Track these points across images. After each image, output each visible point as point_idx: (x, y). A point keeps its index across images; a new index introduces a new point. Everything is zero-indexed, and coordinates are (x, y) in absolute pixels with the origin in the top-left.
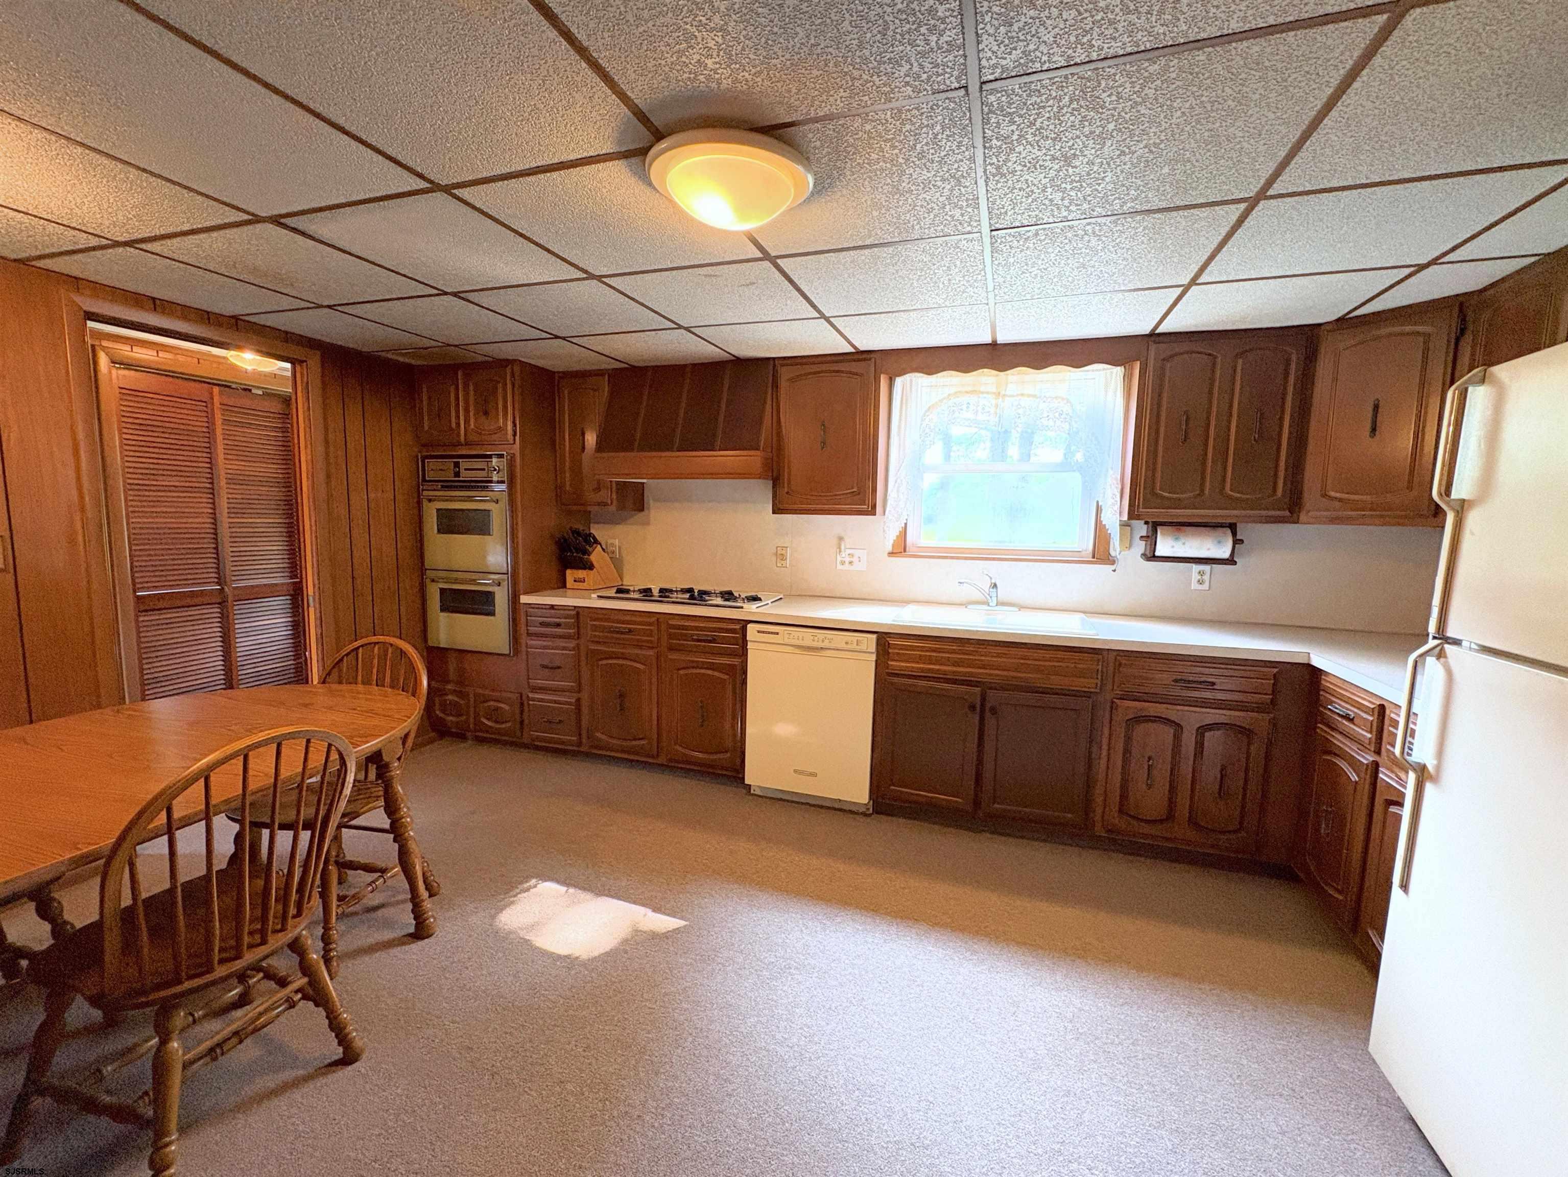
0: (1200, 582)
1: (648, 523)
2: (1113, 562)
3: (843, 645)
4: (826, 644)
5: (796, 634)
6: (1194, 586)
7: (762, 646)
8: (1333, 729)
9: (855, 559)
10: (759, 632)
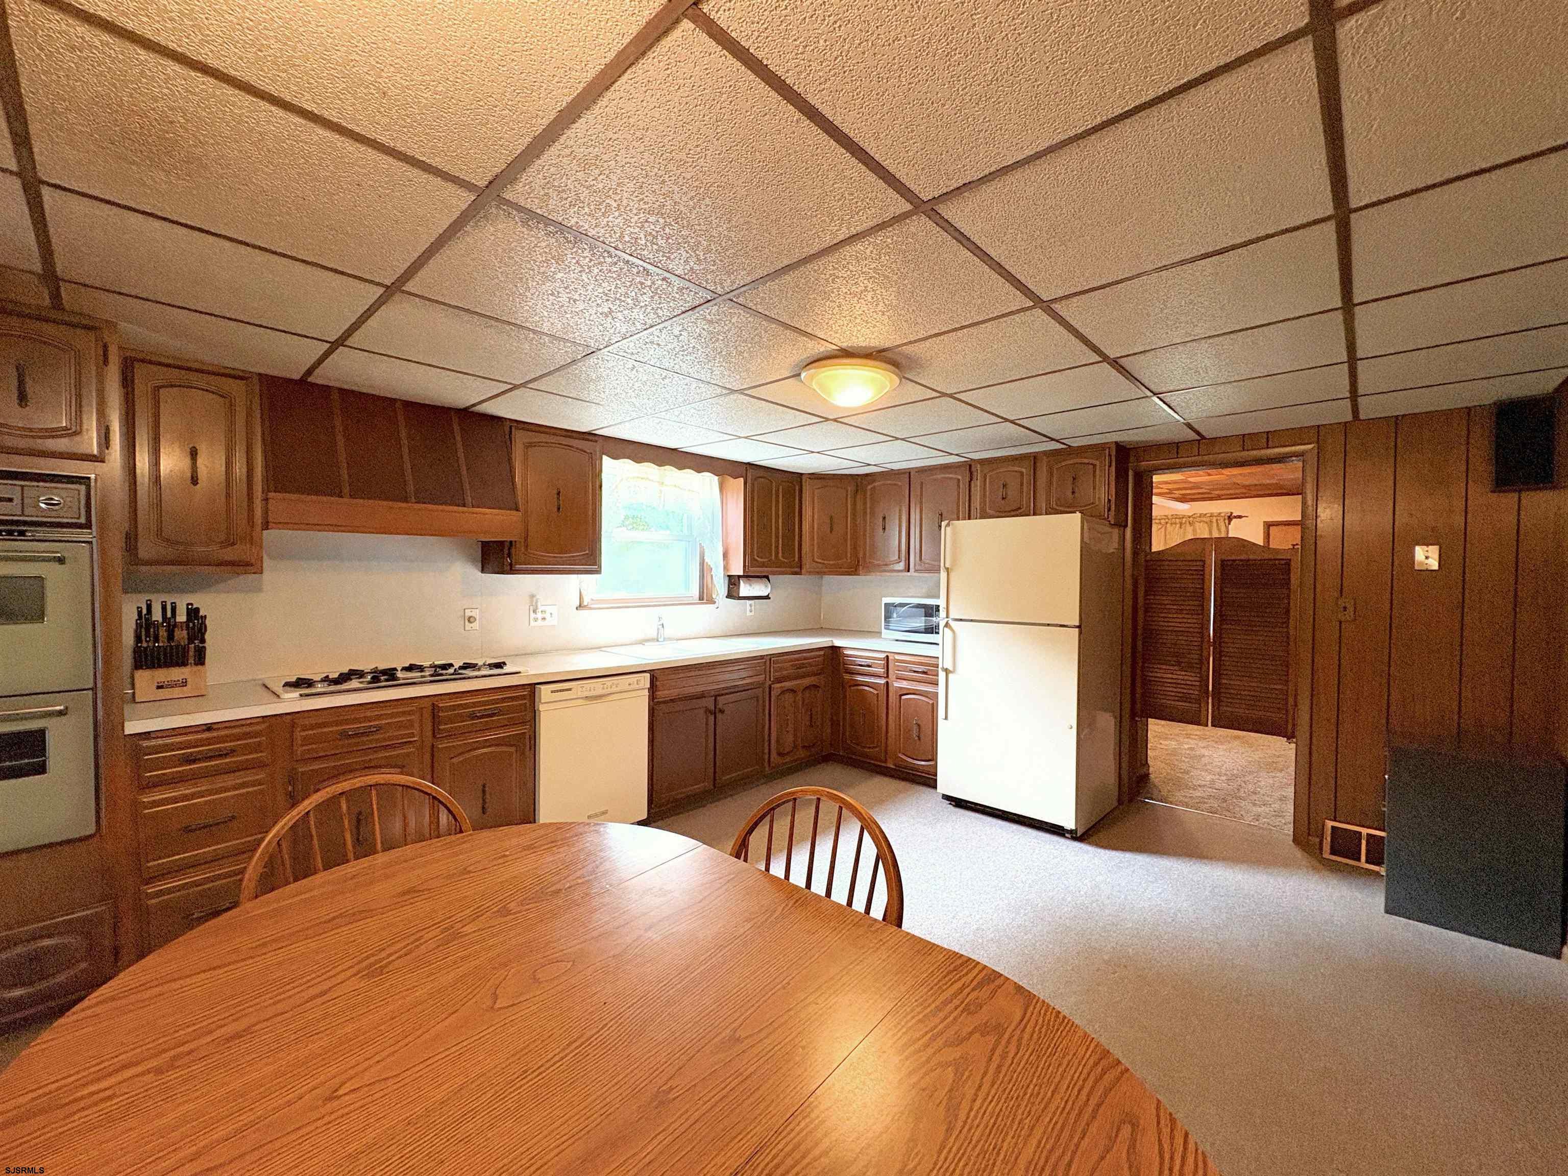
0: (751, 611)
1: (260, 590)
2: (715, 603)
3: (627, 688)
4: (614, 689)
5: (588, 686)
6: (748, 614)
7: (558, 705)
8: (853, 673)
9: (547, 616)
10: (552, 692)
